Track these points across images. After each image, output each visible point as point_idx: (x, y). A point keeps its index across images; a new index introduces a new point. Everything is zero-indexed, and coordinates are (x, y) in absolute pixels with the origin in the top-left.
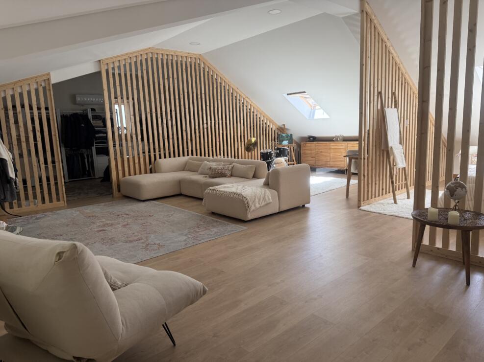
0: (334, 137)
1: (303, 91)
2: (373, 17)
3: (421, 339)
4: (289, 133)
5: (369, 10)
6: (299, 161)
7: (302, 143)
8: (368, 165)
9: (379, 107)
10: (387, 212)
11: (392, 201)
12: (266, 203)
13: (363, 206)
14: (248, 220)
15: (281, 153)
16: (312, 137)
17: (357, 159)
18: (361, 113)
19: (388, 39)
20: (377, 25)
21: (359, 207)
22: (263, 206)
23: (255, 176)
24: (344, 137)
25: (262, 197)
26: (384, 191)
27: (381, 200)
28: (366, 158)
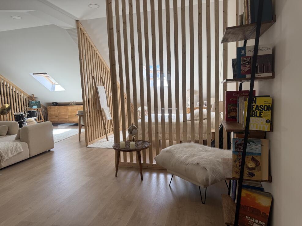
0: (70, 103)
1: (45, 72)
2: (85, 32)
3: (118, 219)
4: (38, 100)
5: (82, 28)
6: (46, 119)
7: (48, 107)
8: (90, 120)
9: (94, 85)
10: (103, 147)
11: (106, 139)
12: (17, 153)
13: (89, 145)
14: (2, 168)
15: (31, 115)
16: (55, 103)
17: (83, 116)
18: (83, 88)
19: (95, 46)
20: (88, 37)
21: (86, 146)
22: (15, 155)
23: (8, 133)
24: (76, 103)
25: (14, 149)
26: (101, 134)
27: (99, 140)
28: (89, 115)
